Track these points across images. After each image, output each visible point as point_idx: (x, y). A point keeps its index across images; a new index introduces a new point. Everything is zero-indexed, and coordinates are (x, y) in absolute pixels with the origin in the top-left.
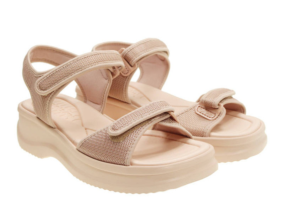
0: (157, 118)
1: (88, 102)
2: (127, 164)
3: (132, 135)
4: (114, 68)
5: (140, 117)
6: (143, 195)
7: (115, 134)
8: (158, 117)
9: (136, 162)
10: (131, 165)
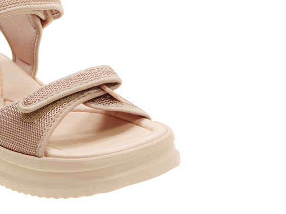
0: (93, 91)
1: (18, 61)
2: (40, 155)
3: (52, 113)
4: (45, 12)
5: (66, 87)
6: (71, 201)
7: (27, 110)
8: (95, 90)
9: (53, 151)
10: (46, 156)
